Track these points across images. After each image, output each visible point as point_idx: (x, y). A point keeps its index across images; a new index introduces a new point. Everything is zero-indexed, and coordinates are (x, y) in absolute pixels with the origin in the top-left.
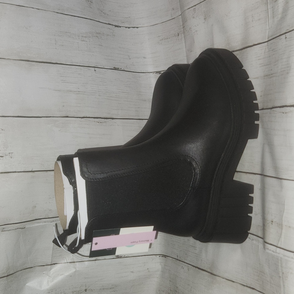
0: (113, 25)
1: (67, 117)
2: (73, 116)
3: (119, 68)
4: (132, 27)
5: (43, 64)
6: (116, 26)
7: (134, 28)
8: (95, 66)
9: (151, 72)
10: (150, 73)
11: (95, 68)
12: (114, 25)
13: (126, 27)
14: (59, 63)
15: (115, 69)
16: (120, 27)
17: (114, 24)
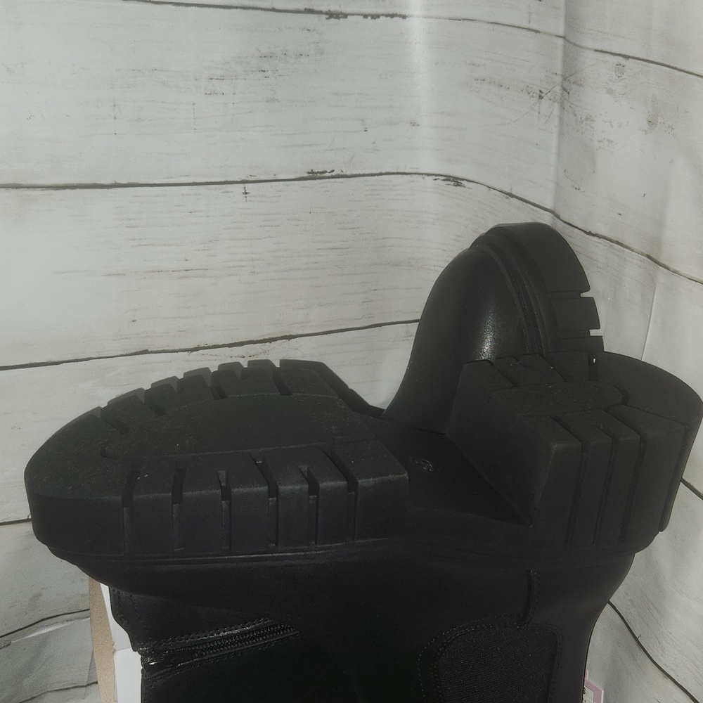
0: (320, 12)
1: (145, 352)
2: (161, 349)
3: (326, 172)
4: (387, 15)
5: (68, 191)
6: (332, 15)
7: (392, 16)
8: (246, 178)
9: (428, 175)
10: (426, 177)
11: (247, 185)
12: (326, 13)
13: (365, 16)
14: (124, 182)
15: (314, 176)
16: (345, 16)
17: (325, 9)
